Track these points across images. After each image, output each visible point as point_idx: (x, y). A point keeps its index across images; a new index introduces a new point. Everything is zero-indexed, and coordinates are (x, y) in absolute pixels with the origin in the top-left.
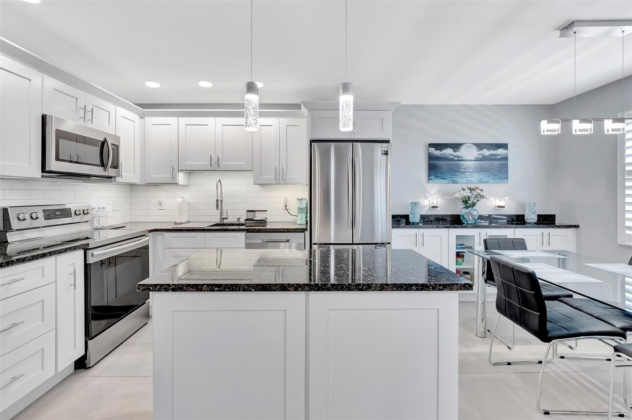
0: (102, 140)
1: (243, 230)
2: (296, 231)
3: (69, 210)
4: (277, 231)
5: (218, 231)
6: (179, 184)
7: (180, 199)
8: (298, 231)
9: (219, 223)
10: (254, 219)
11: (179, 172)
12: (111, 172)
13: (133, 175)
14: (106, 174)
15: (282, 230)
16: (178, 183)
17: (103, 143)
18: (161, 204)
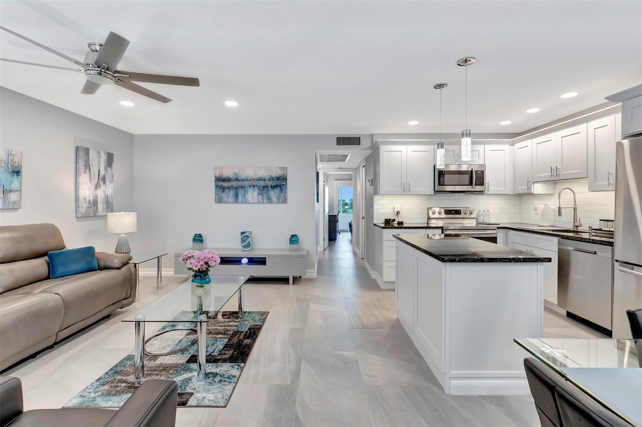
0: (471, 170)
1: (558, 236)
2: (602, 243)
3: (460, 211)
4: (583, 240)
5: (539, 233)
6: (535, 193)
7: (542, 206)
8: (604, 243)
9: (572, 230)
10: (602, 229)
11: (535, 184)
12: (478, 188)
13: (504, 188)
14: (473, 190)
15: (588, 240)
16: (533, 192)
17: (472, 171)
18: (536, 210)
